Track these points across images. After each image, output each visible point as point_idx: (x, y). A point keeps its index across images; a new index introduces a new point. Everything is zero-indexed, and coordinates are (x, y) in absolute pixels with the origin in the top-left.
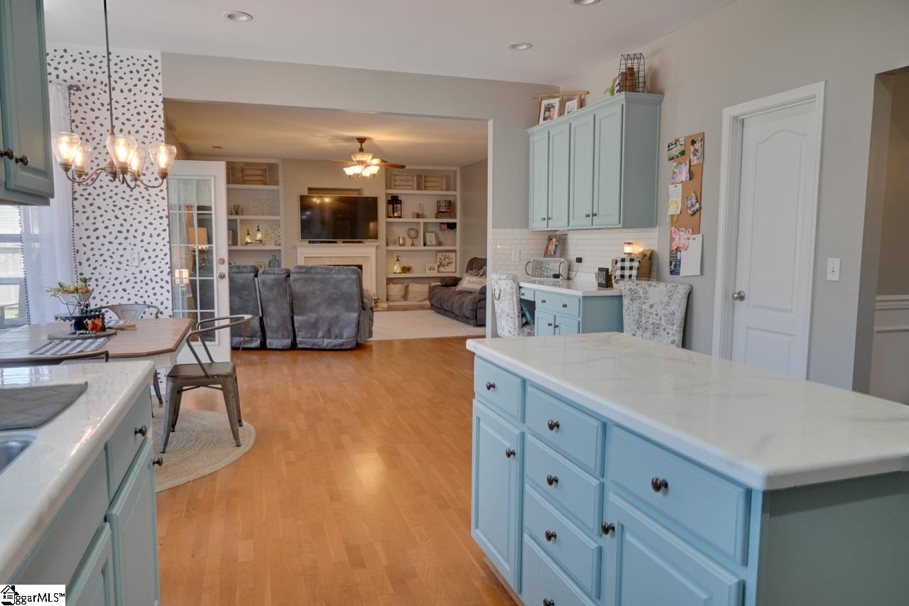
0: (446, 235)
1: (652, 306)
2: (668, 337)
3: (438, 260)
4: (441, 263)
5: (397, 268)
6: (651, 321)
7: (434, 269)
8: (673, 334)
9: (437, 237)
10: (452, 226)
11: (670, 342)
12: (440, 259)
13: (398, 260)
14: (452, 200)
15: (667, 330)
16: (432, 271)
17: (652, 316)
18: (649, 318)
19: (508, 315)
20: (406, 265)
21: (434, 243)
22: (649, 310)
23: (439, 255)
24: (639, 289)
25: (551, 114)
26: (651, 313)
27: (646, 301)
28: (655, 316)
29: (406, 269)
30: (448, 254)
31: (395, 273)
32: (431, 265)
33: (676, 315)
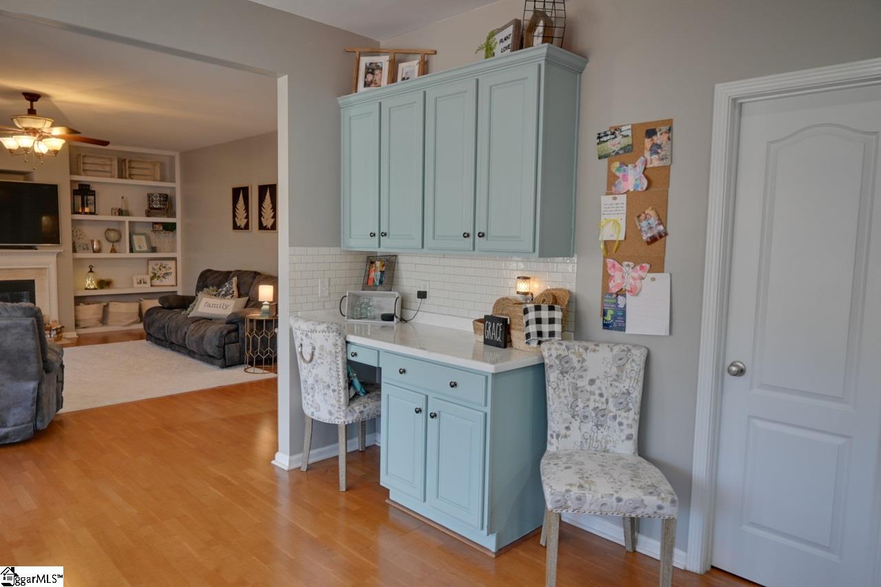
0: (162, 239)
1: (592, 382)
2: (622, 430)
3: (151, 270)
4: (155, 274)
5: (90, 282)
6: (592, 405)
7: (145, 283)
8: (628, 425)
9: (148, 240)
10: (170, 228)
11: (624, 437)
12: (154, 269)
13: (91, 271)
14: (169, 195)
15: (619, 419)
16: (142, 285)
17: (592, 398)
18: (588, 400)
19: (329, 386)
20: (105, 277)
21: (145, 248)
22: (588, 388)
23: (152, 264)
24: (572, 356)
25: (377, 78)
26: (593, 393)
27: (584, 374)
28: (597, 397)
29: (103, 284)
30: (164, 263)
31: (86, 289)
32: (140, 277)
33: (633, 395)
